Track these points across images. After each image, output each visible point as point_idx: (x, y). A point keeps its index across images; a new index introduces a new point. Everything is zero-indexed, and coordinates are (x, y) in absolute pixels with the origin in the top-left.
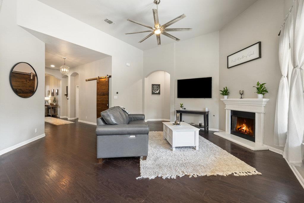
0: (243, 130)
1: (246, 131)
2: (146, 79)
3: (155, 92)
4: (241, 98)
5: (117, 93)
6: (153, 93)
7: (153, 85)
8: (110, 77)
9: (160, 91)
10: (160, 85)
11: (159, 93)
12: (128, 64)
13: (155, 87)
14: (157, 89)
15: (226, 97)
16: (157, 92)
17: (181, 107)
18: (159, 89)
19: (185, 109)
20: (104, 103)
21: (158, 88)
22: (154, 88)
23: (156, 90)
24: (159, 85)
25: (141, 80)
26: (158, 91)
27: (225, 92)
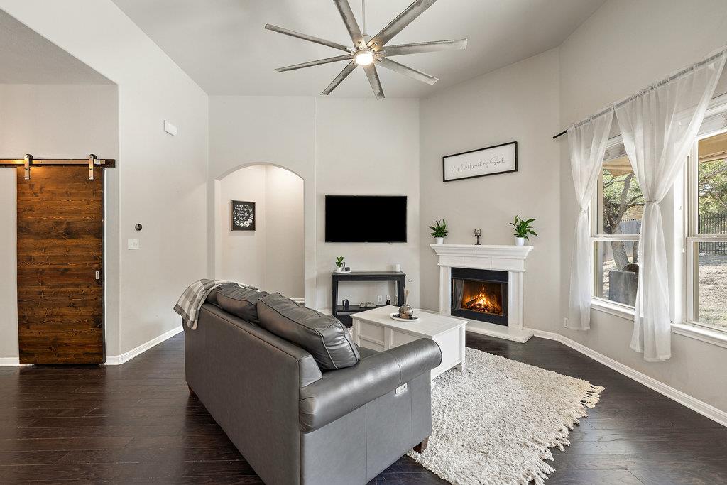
0: (480, 305)
1: (486, 307)
2: (217, 182)
3: (242, 225)
4: (478, 244)
5: (139, 227)
6: (235, 227)
7: (235, 204)
8: (110, 163)
9: (254, 220)
10: (254, 203)
11: (252, 228)
12: (171, 128)
13: (240, 208)
14: (246, 215)
15: (440, 240)
16: (247, 224)
17: (339, 265)
18: (252, 216)
19: (347, 269)
20: (71, 266)
21: (249, 213)
22: (237, 211)
23: (243, 217)
24: (252, 205)
25: (204, 187)
26: (250, 221)
27: (440, 232)
